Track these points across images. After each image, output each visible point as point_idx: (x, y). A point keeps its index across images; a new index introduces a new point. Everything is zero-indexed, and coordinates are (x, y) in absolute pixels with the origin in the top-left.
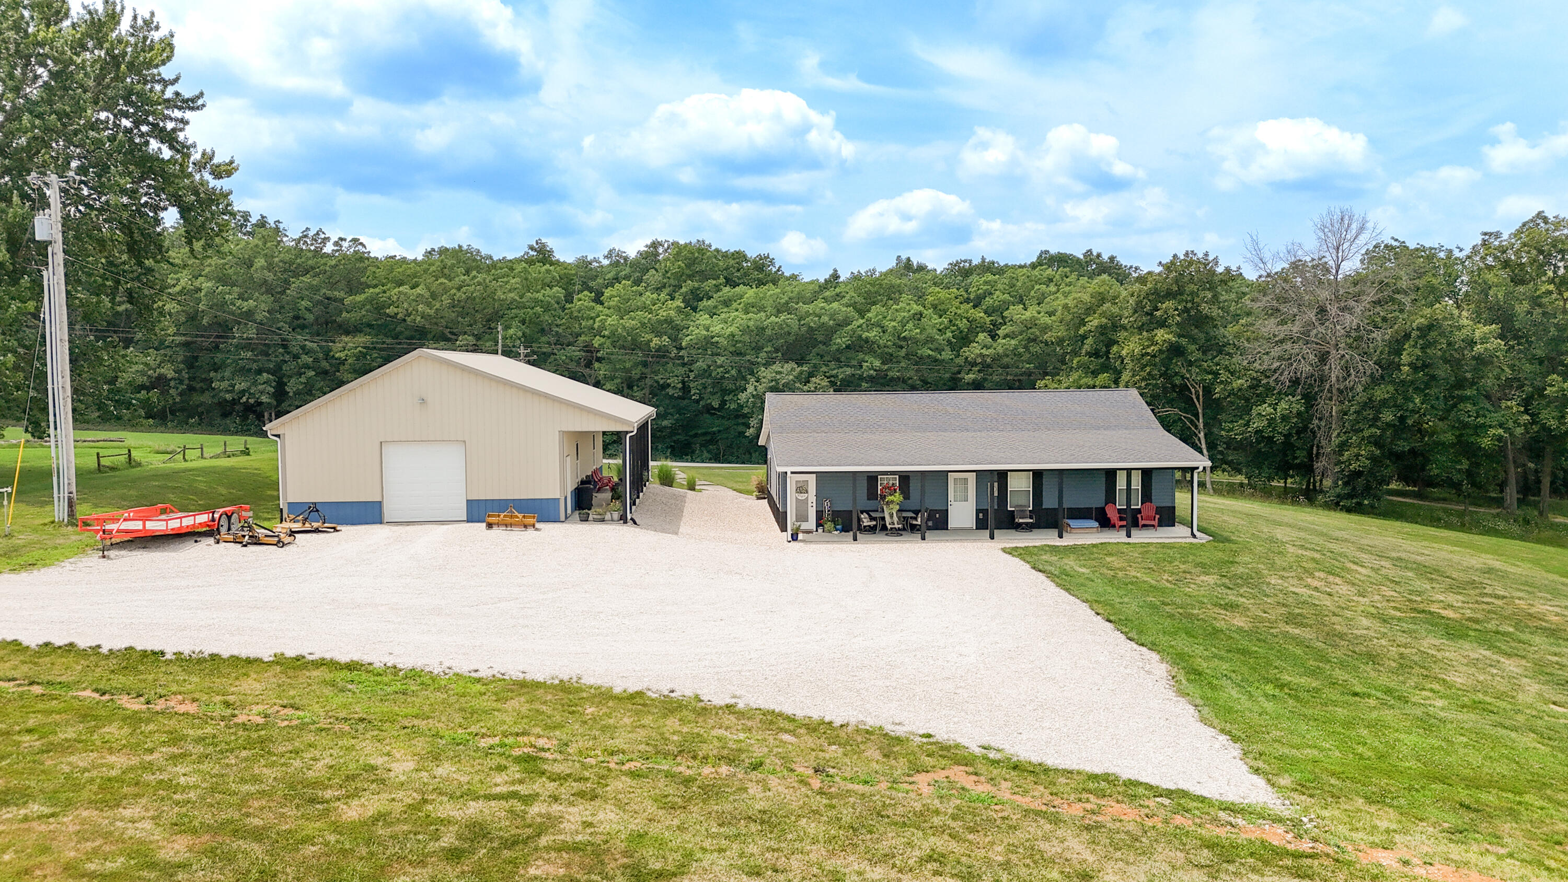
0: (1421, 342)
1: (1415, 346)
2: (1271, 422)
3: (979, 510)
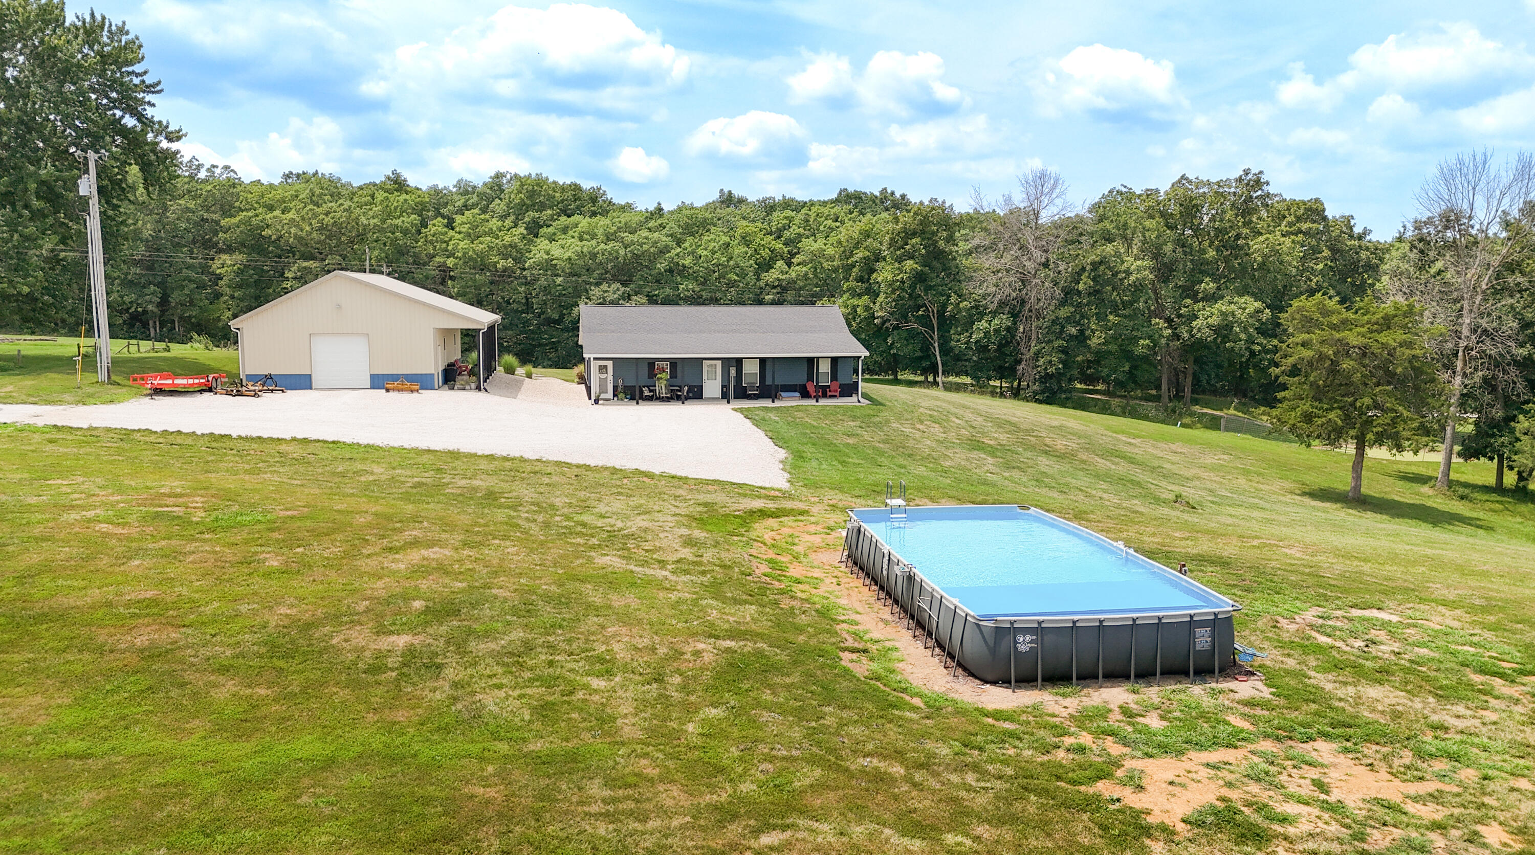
0: (1093, 274)
1: (1089, 277)
2: (987, 333)
3: (723, 387)
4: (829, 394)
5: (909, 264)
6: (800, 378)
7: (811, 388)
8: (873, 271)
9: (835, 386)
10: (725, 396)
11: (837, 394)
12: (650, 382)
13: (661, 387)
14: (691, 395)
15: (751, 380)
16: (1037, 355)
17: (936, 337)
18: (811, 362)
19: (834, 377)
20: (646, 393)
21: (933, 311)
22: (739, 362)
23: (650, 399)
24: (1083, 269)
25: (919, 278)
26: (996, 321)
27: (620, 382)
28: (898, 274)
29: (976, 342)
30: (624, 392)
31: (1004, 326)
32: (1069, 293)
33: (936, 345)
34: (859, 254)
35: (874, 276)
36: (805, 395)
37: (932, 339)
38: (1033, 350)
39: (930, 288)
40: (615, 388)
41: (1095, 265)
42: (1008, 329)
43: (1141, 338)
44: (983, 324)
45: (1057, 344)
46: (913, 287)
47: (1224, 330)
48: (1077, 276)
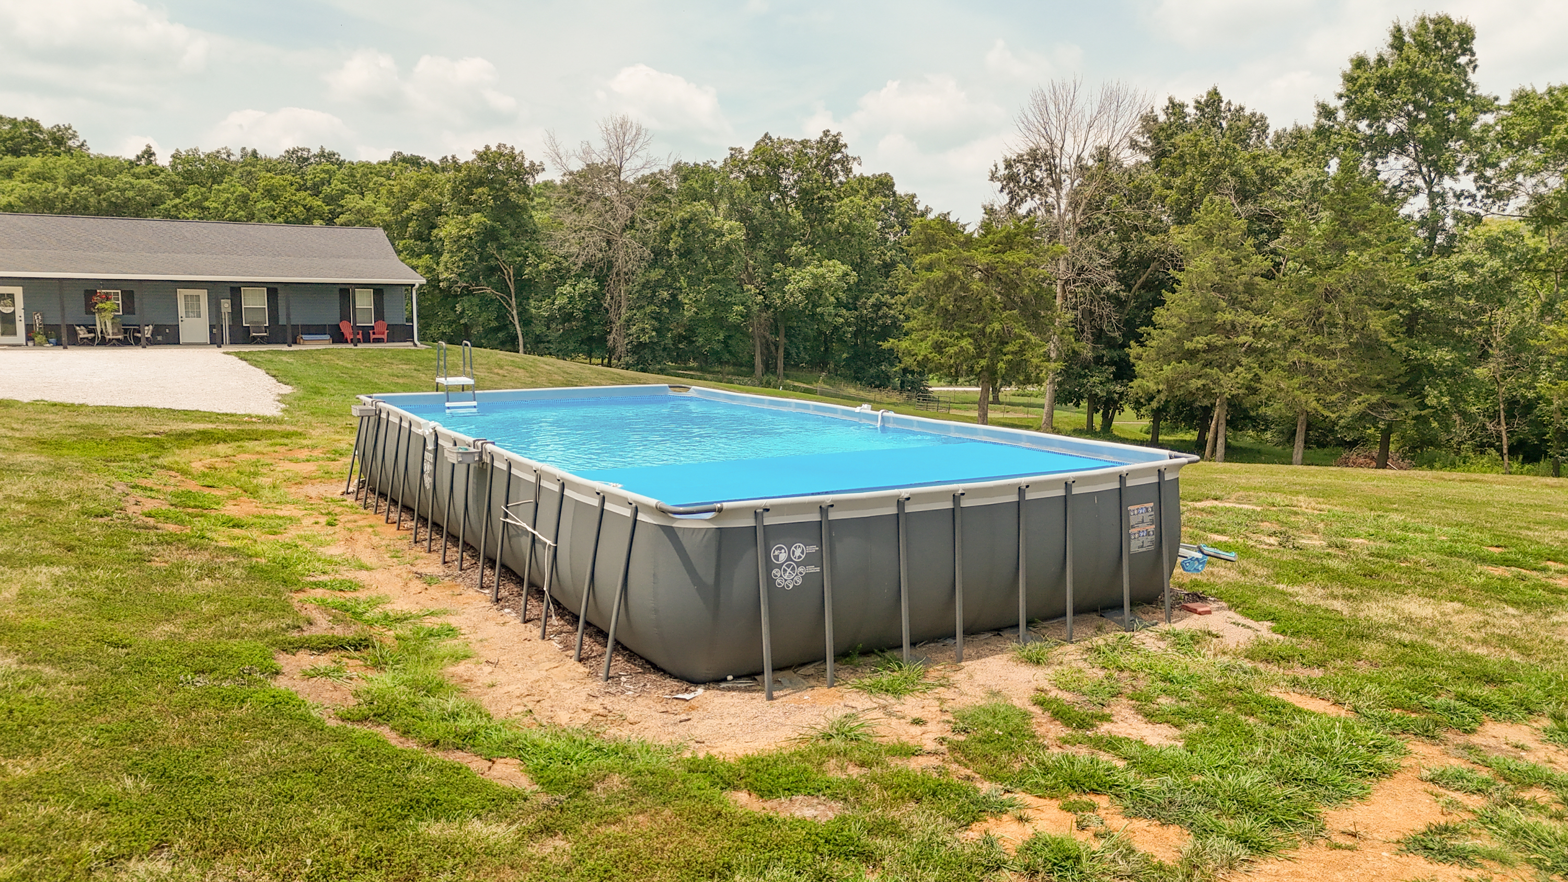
0: (683, 232)
1: (679, 236)
2: (571, 299)
3: (211, 327)
4: (372, 336)
5: (476, 218)
6: (331, 316)
7: (346, 328)
8: (434, 226)
9: (381, 327)
10: (216, 340)
11: (385, 337)
12: (87, 319)
13: (105, 323)
14: (159, 338)
15: (257, 318)
16: (629, 322)
17: (514, 304)
18: (345, 292)
19: (379, 313)
20: (82, 333)
21: (509, 273)
22: (235, 290)
23: (89, 343)
24: (673, 228)
25: (489, 235)
26: (581, 285)
27: (37, 319)
28: (464, 229)
29: (559, 309)
30: (46, 334)
31: (590, 290)
32: (659, 254)
33: (515, 312)
34: (416, 206)
35: (435, 231)
36: (339, 338)
37: (510, 306)
38: (623, 317)
39: (504, 247)
40: (29, 328)
41: (685, 223)
42: (594, 294)
43: (735, 304)
44: (567, 289)
45: (648, 310)
46: (483, 244)
47: (814, 294)
48: (666, 234)
